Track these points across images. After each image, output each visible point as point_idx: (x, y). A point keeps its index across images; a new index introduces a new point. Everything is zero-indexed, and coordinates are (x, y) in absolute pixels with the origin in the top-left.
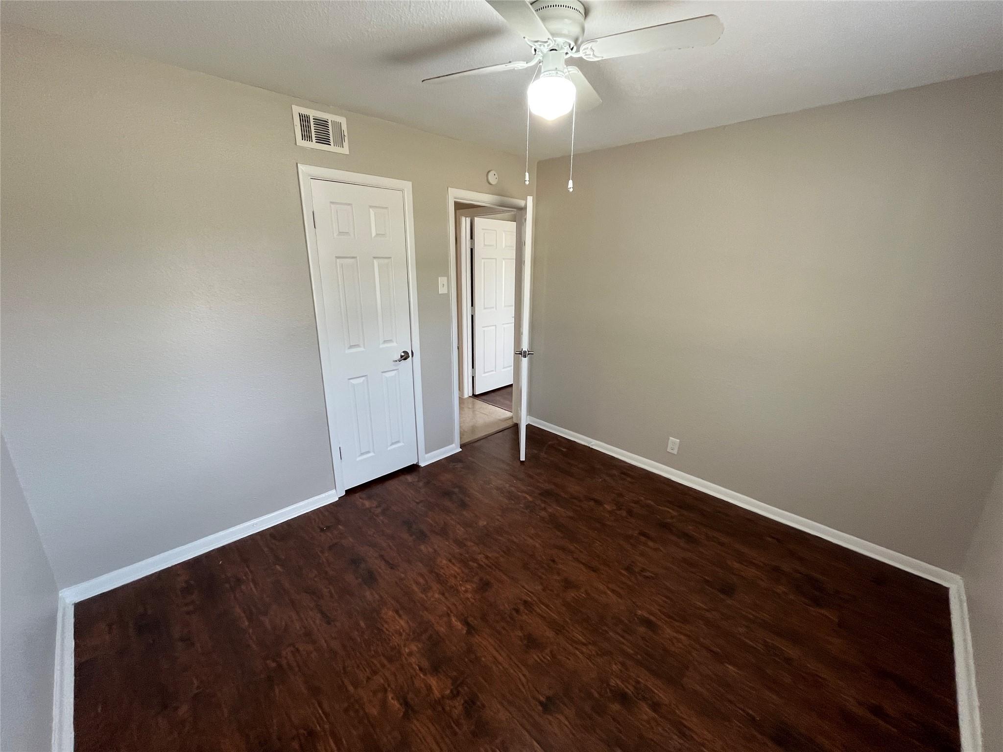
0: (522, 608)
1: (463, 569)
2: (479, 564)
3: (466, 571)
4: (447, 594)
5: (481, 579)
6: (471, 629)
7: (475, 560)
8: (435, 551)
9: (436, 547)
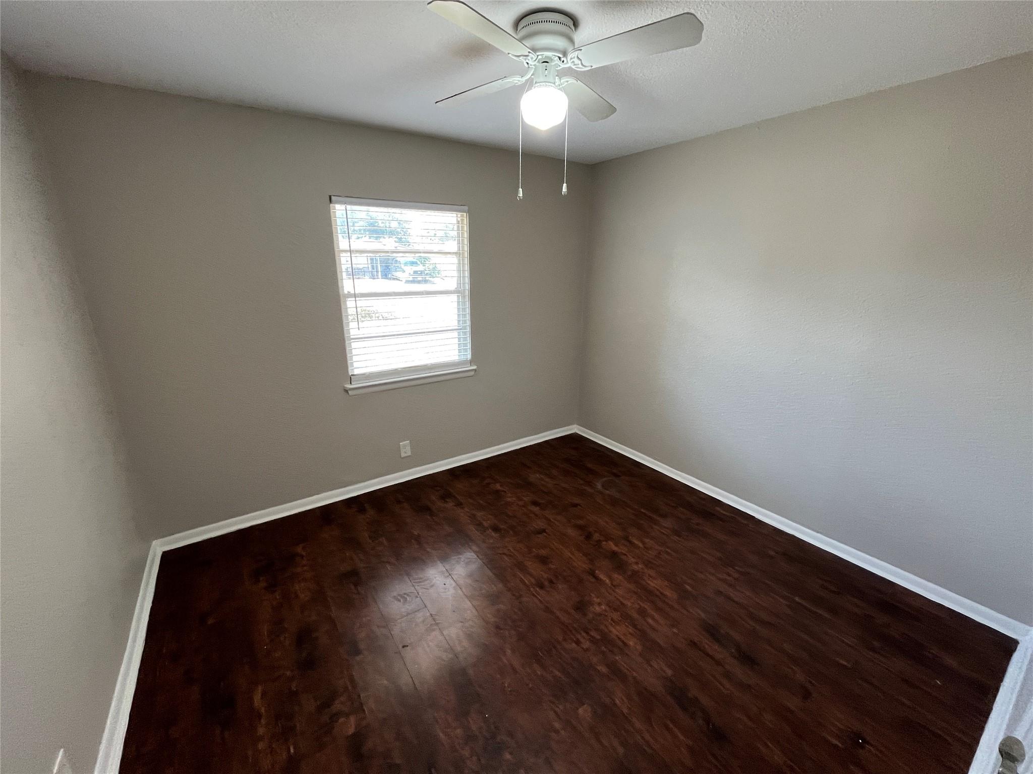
0: (546, 583)
1: (606, 630)
2: (587, 633)
3: (602, 627)
4: (618, 603)
5: (585, 615)
6: (592, 573)
7: (593, 640)
8: (648, 662)
9: (649, 669)
